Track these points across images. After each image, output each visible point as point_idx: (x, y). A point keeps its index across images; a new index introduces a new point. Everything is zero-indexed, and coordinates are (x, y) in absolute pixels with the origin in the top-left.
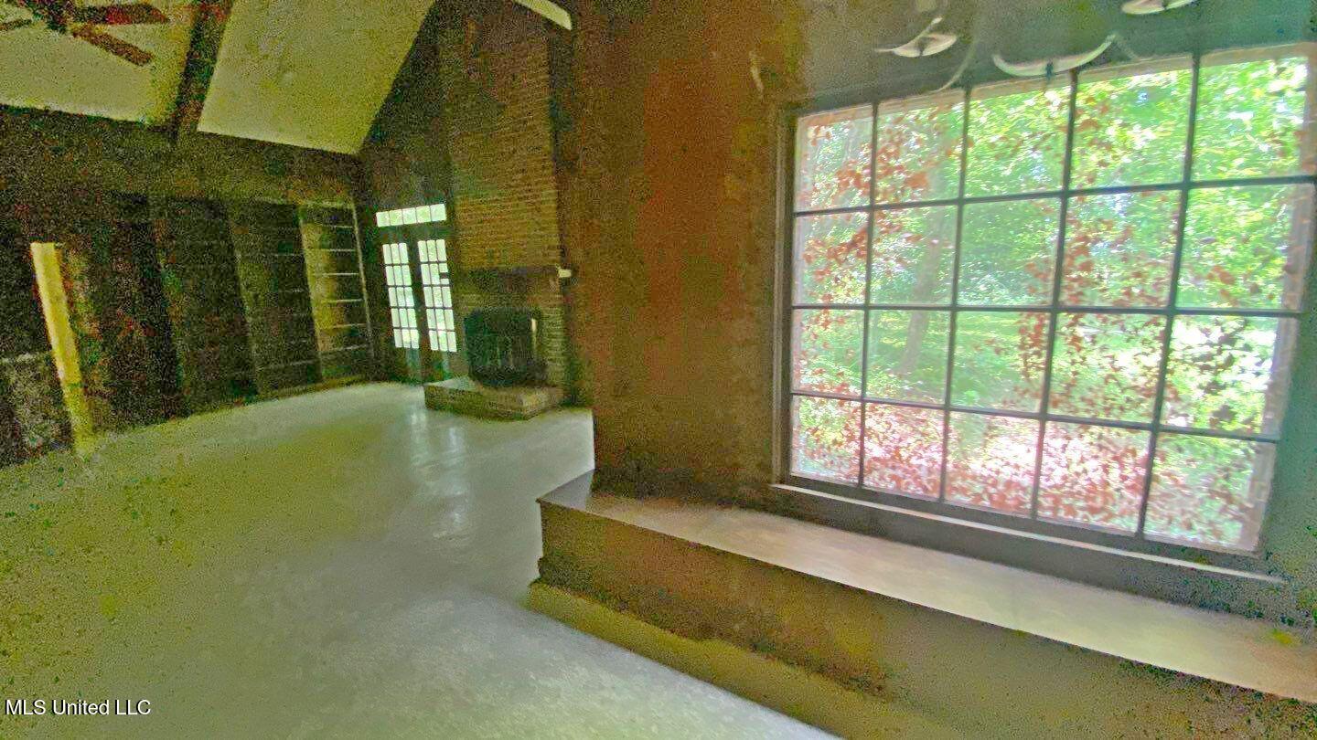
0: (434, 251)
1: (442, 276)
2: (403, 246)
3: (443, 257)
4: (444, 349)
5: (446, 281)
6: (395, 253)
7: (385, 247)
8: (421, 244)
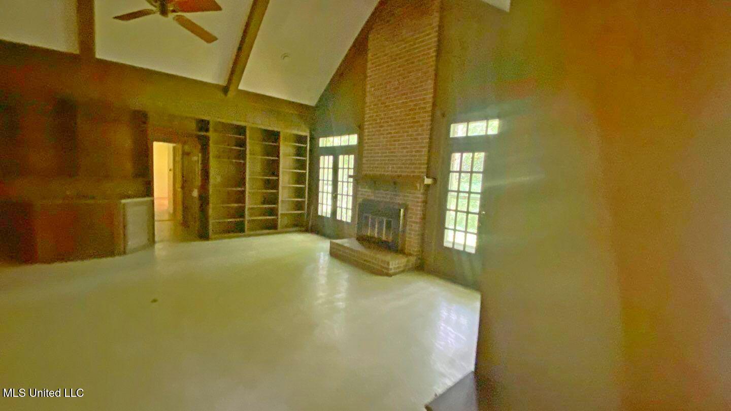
0: (347, 162)
1: (350, 176)
2: (331, 158)
3: (352, 165)
4: (344, 219)
5: (351, 180)
6: (326, 162)
7: (322, 158)
8: (341, 157)
